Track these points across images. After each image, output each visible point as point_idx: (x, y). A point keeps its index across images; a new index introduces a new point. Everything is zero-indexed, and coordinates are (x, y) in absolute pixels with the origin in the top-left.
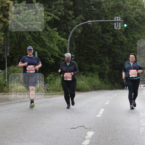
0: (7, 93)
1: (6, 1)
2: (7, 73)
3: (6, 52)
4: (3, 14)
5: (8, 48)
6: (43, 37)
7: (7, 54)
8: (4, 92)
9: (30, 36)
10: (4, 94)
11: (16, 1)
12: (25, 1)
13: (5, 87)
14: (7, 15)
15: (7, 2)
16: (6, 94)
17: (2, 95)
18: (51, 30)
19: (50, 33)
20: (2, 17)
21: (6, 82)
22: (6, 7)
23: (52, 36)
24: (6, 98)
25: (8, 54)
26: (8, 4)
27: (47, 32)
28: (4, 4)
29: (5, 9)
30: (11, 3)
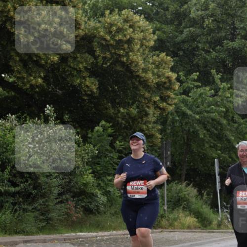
0: (167, 230)
1: (165, 74)
2: (167, 194)
3: (165, 160)
4: (161, 95)
5: (169, 152)
6: (228, 133)
7: (166, 163)
8: (162, 228)
9: (205, 132)
10: (162, 231)
11: (182, 73)
12: (196, 72)
13: (164, 220)
14: (167, 96)
15: (167, 75)
16: (164, 231)
17: (158, 233)
18: (242, 121)
19: (240, 125)
20: (158, 100)
21: (164, 210)
22: (165, 83)
23: (244, 132)
24: (166, 239)
25: (168, 163)
26: (168, 78)
27: (234, 124)
28: (162, 78)
29: (163, 87)
30: (174, 76)
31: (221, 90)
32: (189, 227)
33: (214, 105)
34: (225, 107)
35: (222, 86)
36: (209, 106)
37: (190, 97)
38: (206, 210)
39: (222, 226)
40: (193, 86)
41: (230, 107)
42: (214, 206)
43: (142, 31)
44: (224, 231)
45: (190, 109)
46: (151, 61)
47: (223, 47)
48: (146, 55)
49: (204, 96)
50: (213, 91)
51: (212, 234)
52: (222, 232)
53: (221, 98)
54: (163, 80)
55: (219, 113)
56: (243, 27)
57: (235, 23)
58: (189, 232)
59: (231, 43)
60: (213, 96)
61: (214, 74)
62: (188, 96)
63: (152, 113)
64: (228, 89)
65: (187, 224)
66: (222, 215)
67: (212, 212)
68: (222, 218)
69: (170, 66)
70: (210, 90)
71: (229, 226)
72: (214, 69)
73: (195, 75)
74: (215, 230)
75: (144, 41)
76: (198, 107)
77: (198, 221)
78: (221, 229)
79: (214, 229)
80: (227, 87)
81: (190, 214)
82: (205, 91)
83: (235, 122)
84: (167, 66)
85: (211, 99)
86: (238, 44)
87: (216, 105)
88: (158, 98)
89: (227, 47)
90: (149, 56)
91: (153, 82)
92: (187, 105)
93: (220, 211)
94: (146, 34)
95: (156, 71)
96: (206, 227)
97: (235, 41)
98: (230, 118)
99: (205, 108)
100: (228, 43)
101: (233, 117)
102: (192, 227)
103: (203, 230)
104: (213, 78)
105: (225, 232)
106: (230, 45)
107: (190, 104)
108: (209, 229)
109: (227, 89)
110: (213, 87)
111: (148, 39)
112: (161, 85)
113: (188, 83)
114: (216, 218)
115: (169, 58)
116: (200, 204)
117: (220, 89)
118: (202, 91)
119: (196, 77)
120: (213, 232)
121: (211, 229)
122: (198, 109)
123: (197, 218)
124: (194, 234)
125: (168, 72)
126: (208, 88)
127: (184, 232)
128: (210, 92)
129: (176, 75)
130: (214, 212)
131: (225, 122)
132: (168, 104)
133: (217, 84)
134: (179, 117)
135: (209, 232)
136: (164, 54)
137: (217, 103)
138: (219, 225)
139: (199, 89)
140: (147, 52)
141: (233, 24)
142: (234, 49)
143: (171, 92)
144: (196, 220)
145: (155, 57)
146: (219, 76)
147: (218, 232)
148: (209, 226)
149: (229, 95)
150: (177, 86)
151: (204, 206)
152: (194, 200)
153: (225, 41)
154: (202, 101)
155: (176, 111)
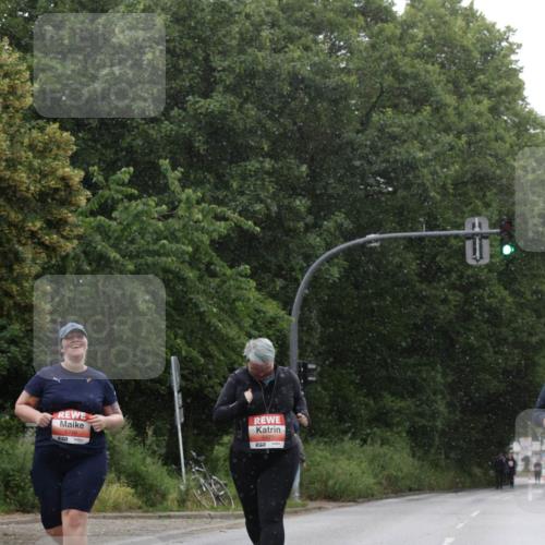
1: (57, 170)
4: (46, 218)
6: (201, 299)
11: (96, 168)
12: (127, 166)
14: (61, 220)
15: (60, 173)
18: (229, 272)
19: (224, 282)
20: (41, 229)
22: (56, 190)
23: (233, 296)
26: (63, 179)
27: (211, 280)
28: (50, 178)
29: (53, 199)
30: (77, 175)
31: (182, 205)
32: (116, 508)
33: (166, 238)
34: (191, 242)
35: (184, 196)
36: (156, 241)
37: (115, 219)
38: (154, 469)
39: (189, 504)
40: (120, 197)
41: (202, 242)
42: (171, 459)
43: (6, 75)
44: (194, 513)
45: (115, 247)
46: (26, 141)
47: (185, 110)
48: (14, 128)
49: (145, 218)
50: (164, 207)
51: (167, 522)
52: (189, 517)
53: (181, 222)
54: (52, 183)
55: (180, 255)
56: (229, 66)
57: (211, 58)
58: (116, 518)
59: (202, 102)
60: (165, 217)
61: (166, 169)
62: (111, 218)
63: (30, 256)
64: (198, 203)
65: (111, 501)
66: (187, 480)
67: (165, 473)
68: (188, 485)
69: (70, 153)
70: (157, 205)
71: (204, 502)
72: (165, 159)
73: (125, 173)
74: (172, 513)
75: (11, 98)
76: (132, 242)
77: (136, 493)
78: (187, 509)
79: (171, 511)
80: (194, 197)
81: (119, 479)
82: (146, 208)
83: (213, 275)
84: (61, 152)
85: (160, 224)
86: (218, 105)
87: (173, 237)
88: (38, 224)
89: (196, 110)
90: (22, 130)
91: (28, 189)
92: (110, 238)
93: (183, 470)
94: (16, 82)
95: (36, 163)
96: (153, 505)
97: (211, 97)
98: (202, 266)
99: (148, 243)
100: (198, 102)
101: (210, 263)
102: (124, 507)
103: (147, 512)
104: (165, 177)
105: (196, 517)
106: (202, 106)
107: (116, 235)
108: (160, 511)
109: (194, 202)
110: (166, 197)
111: (19, 92)
112: (48, 195)
113: (110, 189)
114: (174, 487)
115: (66, 134)
116: (140, 456)
117: (180, 201)
118: (140, 207)
119: (126, 178)
120: (169, 517)
121: (166, 510)
122: (132, 247)
123: (135, 487)
124: (126, 521)
125: (63, 168)
126: (152, 202)
127: (104, 517)
128: (158, 209)
129: (83, 173)
130: (170, 473)
131: (191, 275)
132: (63, 237)
133: (174, 192)
134: (90, 264)
135: (160, 517)
136: (57, 125)
137: (173, 234)
138: (182, 502)
139: (134, 203)
140: (18, 121)
141: (207, 59)
142: (209, 114)
143: (71, 212)
144: (133, 491)
145: (35, 133)
146: (178, 174)
147: (179, 517)
148: (161, 503)
149: (200, 216)
150: (83, 198)
151: (149, 460)
152: (125, 447)
153: (190, 97)
154: (141, 228)
155: (84, 252)
